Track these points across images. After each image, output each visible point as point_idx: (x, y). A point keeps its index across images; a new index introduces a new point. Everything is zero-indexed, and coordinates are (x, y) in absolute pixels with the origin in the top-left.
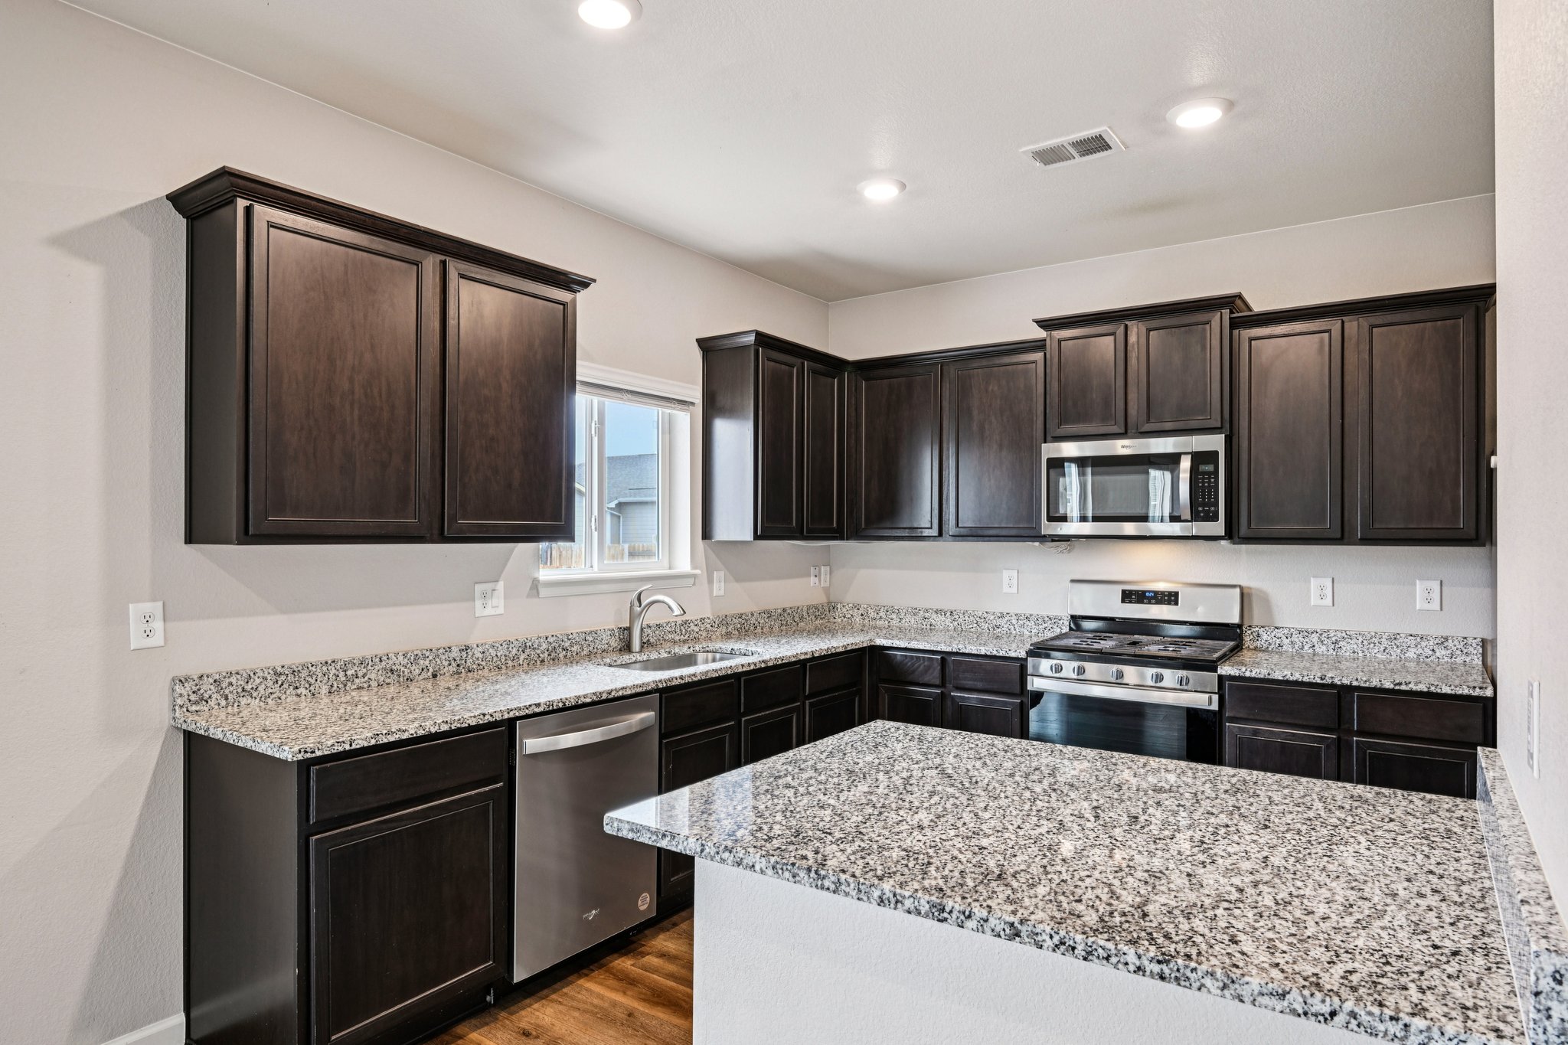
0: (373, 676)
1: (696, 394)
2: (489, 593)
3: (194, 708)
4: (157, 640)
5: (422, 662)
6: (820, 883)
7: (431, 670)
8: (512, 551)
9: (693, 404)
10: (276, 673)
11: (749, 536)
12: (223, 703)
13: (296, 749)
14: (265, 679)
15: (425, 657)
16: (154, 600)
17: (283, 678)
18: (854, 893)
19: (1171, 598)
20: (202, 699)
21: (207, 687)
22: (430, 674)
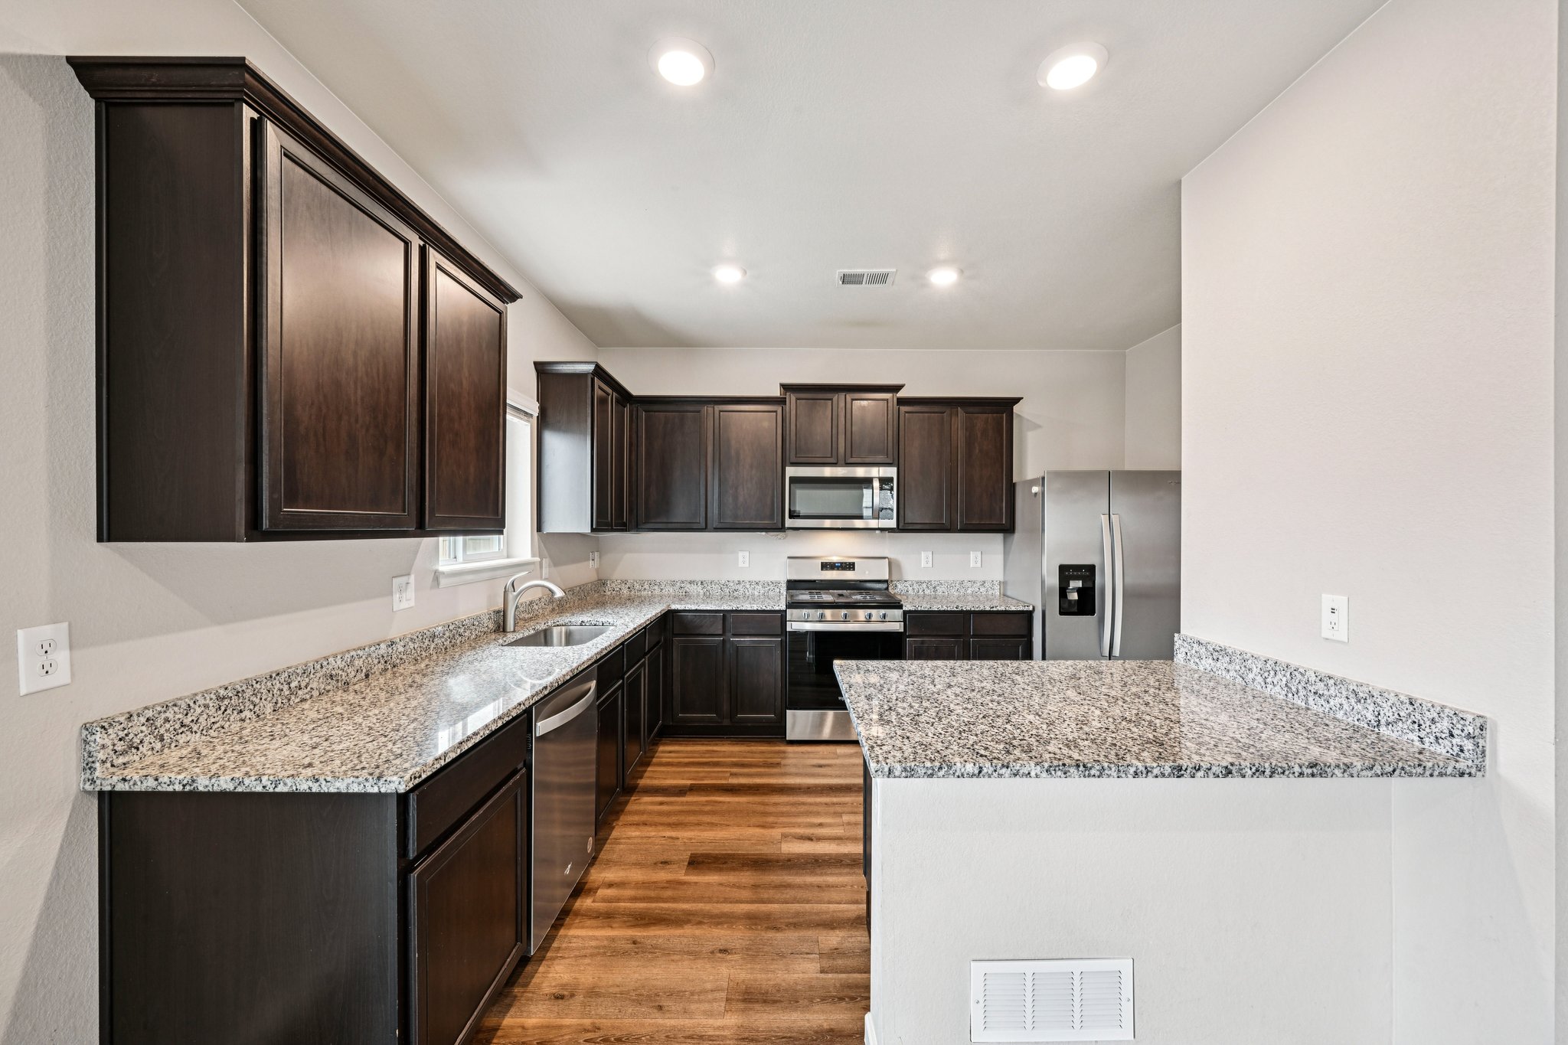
0: (314, 685)
1: (534, 409)
2: (404, 585)
3: (121, 760)
4: (61, 675)
5: (356, 663)
7: (364, 671)
8: (420, 543)
9: (531, 415)
10: (218, 698)
11: (588, 530)
12: (158, 746)
13: (407, 777)
14: (206, 706)
15: (360, 658)
16: (54, 621)
17: (226, 702)
19: (850, 566)
20: (131, 747)
21: (138, 727)
22: (363, 675)
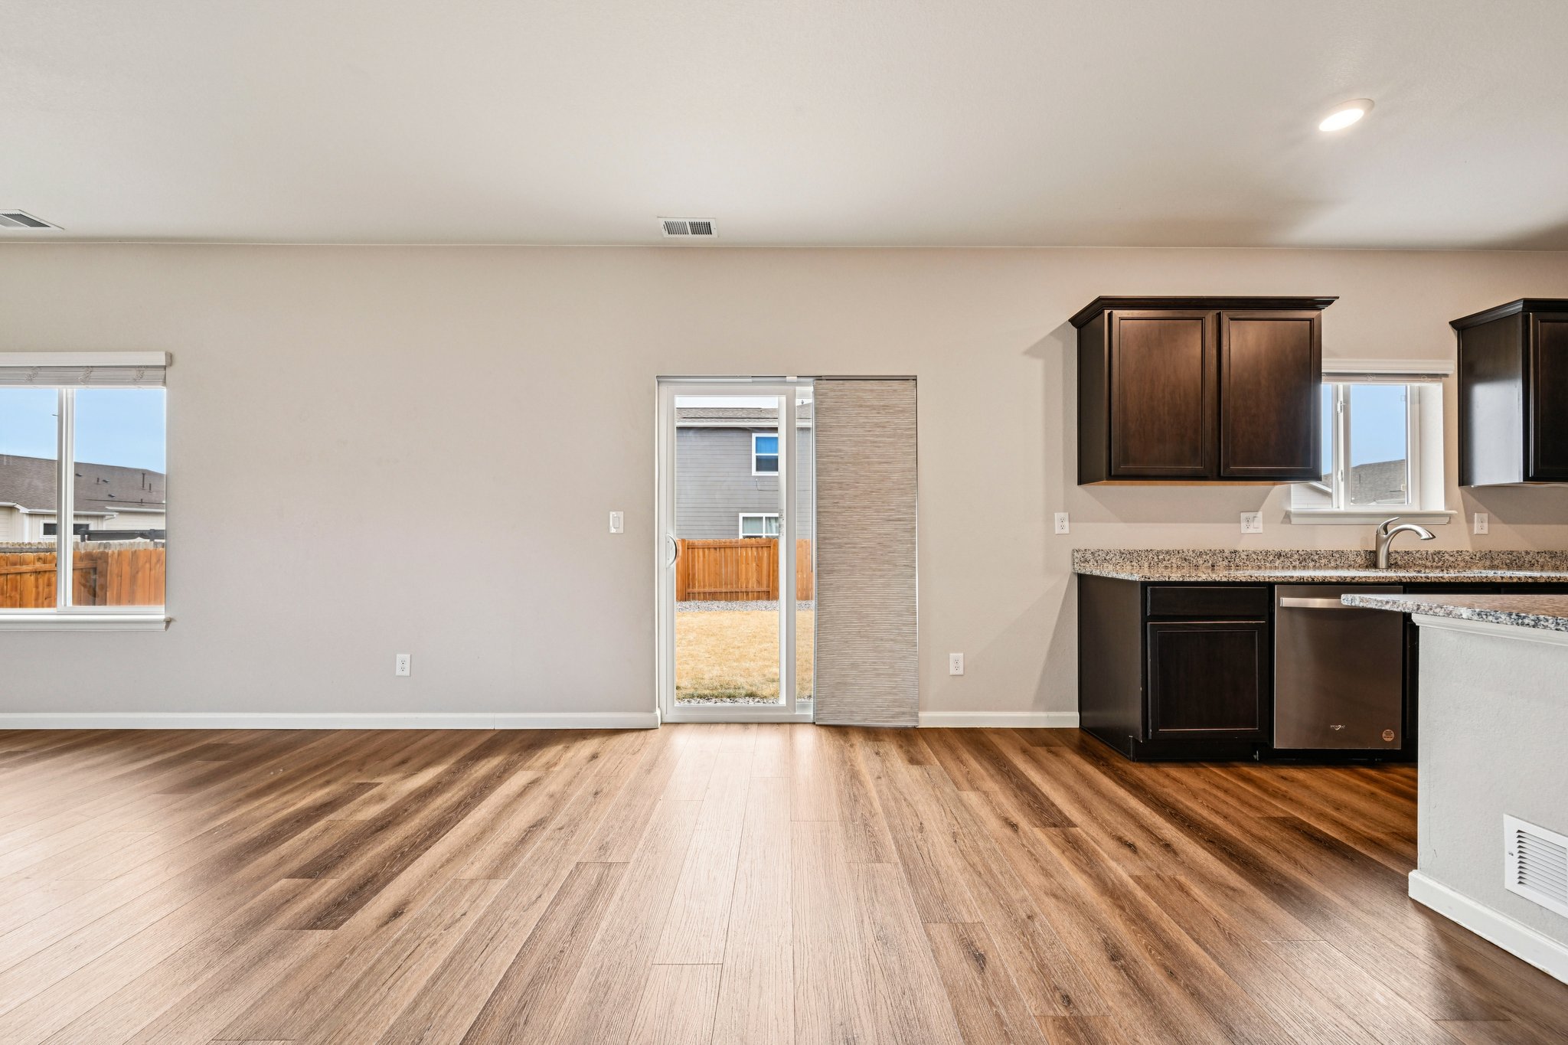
0: (1174, 561)
1: (1451, 367)
2: (1251, 519)
3: (1082, 565)
4: (1066, 530)
5: (1205, 557)
6: (1520, 621)
7: (1211, 562)
8: (1268, 492)
9: (1446, 375)
10: (1121, 552)
12: (1096, 564)
13: (1141, 575)
14: (1115, 555)
15: (1207, 554)
16: (1065, 511)
17: (1125, 555)
18: (1552, 626)
20: (1086, 561)
21: (1088, 556)
22: (1210, 564)
